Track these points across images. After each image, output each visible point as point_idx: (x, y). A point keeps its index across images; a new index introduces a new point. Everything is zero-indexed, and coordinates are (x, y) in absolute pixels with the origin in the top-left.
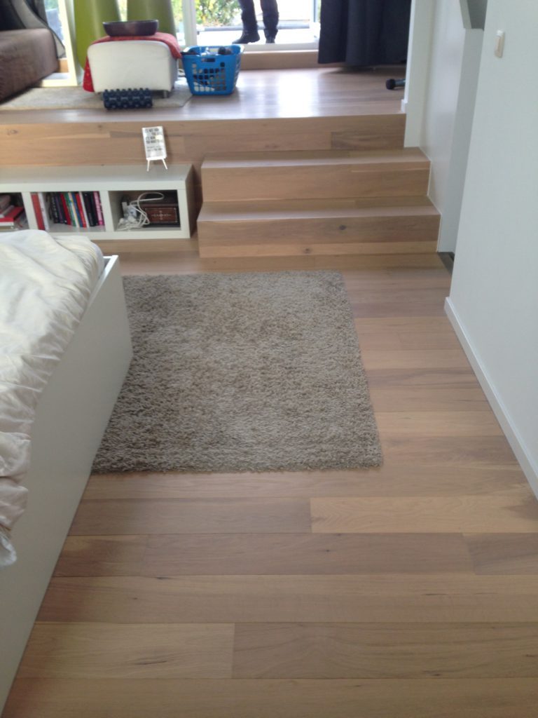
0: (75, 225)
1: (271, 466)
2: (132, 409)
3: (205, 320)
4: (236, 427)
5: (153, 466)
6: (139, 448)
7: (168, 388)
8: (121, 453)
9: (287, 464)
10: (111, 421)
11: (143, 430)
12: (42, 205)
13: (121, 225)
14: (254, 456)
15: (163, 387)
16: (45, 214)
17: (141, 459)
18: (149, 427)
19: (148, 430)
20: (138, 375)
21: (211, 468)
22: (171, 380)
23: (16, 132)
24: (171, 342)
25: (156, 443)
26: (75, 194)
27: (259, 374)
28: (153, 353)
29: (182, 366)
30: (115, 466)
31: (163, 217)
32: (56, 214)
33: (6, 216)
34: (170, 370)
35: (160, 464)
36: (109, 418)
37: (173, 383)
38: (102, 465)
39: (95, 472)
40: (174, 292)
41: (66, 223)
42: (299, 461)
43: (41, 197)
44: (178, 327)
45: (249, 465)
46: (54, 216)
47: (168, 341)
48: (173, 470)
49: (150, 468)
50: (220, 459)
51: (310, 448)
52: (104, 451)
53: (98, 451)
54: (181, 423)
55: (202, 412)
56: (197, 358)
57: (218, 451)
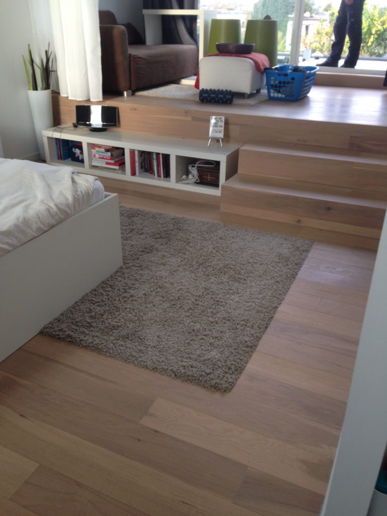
0: (155, 175)
1: (150, 365)
2: (94, 299)
3: (187, 253)
4: (148, 331)
5: (76, 340)
6: (78, 326)
7: (127, 292)
8: (64, 326)
9: (161, 367)
10: (76, 303)
11: (90, 315)
12: (137, 159)
13: (183, 179)
14: (143, 355)
15: (123, 291)
16: (137, 164)
17: (72, 333)
18: (93, 314)
19: (92, 316)
20: (116, 279)
21: (110, 353)
22: (132, 287)
23: (135, 109)
24: (154, 262)
25: (90, 325)
26: (158, 154)
27: (193, 300)
28: (136, 267)
29: (147, 280)
30: (53, 333)
31: (210, 179)
32: (146, 166)
33: (115, 162)
34: (137, 281)
35: (81, 340)
36: (76, 300)
37: (133, 290)
38: (47, 330)
39: (41, 333)
40: (183, 230)
41: (151, 173)
42: (170, 368)
43: (136, 153)
44: (165, 254)
45: (135, 360)
46: (145, 167)
47: (152, 261)
48: (86, 347)
49: (74, 341)
50: (120, 349)
51: (186, 362)
52: (56, 321)
53: (54, 320)
54: (116, 318)
55: (135, 315)
56: (162, 277)
57: (123, 343)
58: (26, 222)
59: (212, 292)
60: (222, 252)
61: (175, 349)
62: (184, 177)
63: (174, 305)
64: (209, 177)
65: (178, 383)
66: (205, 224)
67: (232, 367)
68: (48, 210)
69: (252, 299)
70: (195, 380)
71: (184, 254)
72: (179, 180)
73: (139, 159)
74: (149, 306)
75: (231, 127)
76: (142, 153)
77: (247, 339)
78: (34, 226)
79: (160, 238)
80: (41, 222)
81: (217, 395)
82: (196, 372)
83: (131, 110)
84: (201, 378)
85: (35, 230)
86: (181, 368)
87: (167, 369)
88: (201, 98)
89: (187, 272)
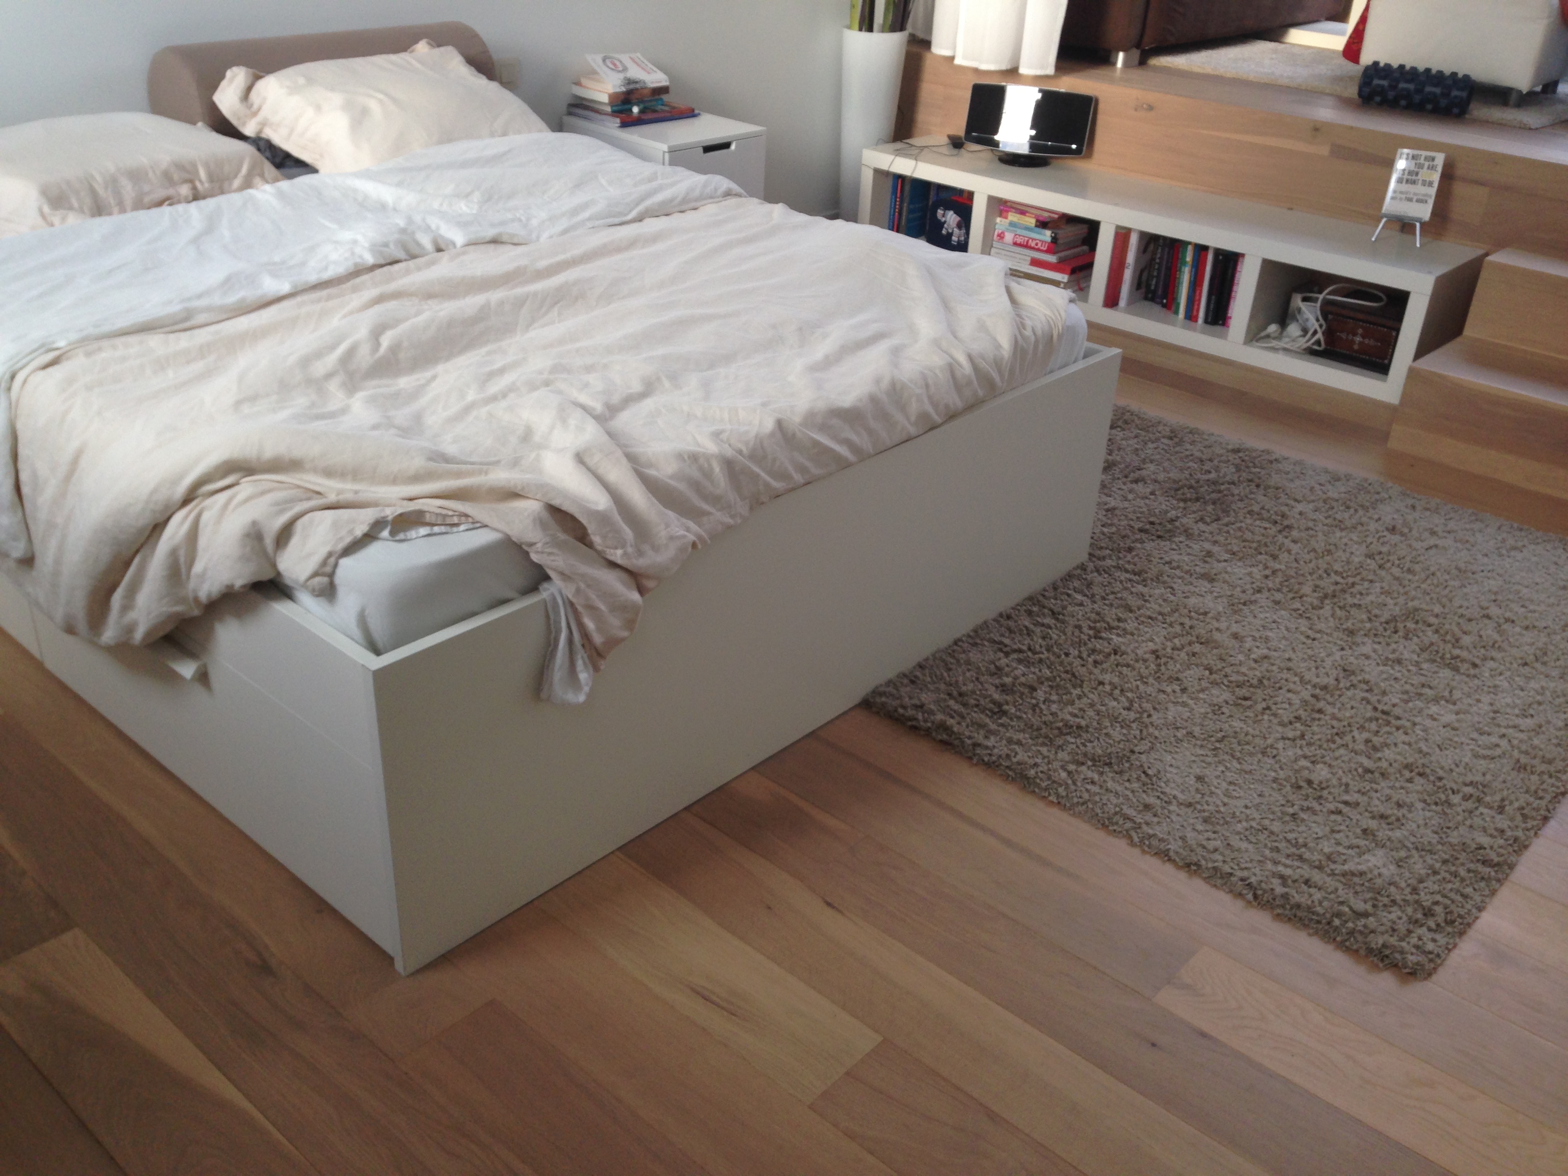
0: (1176, 312)
2: (1007, 641)
4: (1168, 758)
5: (963, 742)
6: (965, 705)
7: (1101, 638)
8: (926, 698)
10: (956, 643)
11: (997, 681)
12: (1131, 257)
14: (1156, 820)
15: (1091, 632)
16: (1128, 275)
17: (950, 722)
18: (1008, 680)
19: (1003, 685)
20: (1069, 595)
21: (1058, 796)
22: (1118, 628)
25: (999, 711)
26: (1201, 249)
28: (1127, 571)
29: (1160, 613)
30: (901, 711)
31: (1361, 343)
32: (1154, 282)
33: (1061, 261)
34: (1131, 611)
35: (976, 745)
36: (958, 635)
37: (1118, 635)
38: (884, 699)
39: (866, 704)
41: (1164, 306)
43: (1134, 240)
45: (1134, 828)
46: (1148, 286)
48: (991, 766)
49: (956, 742)
50: (1087, 790)
52: (905, 681)
53: (898, 676)
54: (1072, 703)
55: (1127, 704)
57: (1096, 777)
58: (896, 391)
59: (1367, 682)
60: (1396, 571)
61: (1254, 824)
62: (1273, 328)
63: (1245, 699)
64: (1358, 339)
65: (1262, 919)
66: (1339, 480)
67: (1438, 909)
68: (952, 368)
69: (1499, 726)
70: (1319, 922)
71: (1275, 557)
72: (1254, 335)
73: (1137, 260)
74: (1169, 690)
75: (1459, 189)
76: (1150, 241)
77: (1485, 840)
78: (914, 408)
79: (1197, 500)
80: (930, 398)
81: (1386, 981)
82: (1320, 903)
83: (1136, 110)
84: (1337, 922)
85: (913, 419)
86: (1276, 882)
87: (1231, 874)
88: (1367, 90)
89: (1283, 612)
